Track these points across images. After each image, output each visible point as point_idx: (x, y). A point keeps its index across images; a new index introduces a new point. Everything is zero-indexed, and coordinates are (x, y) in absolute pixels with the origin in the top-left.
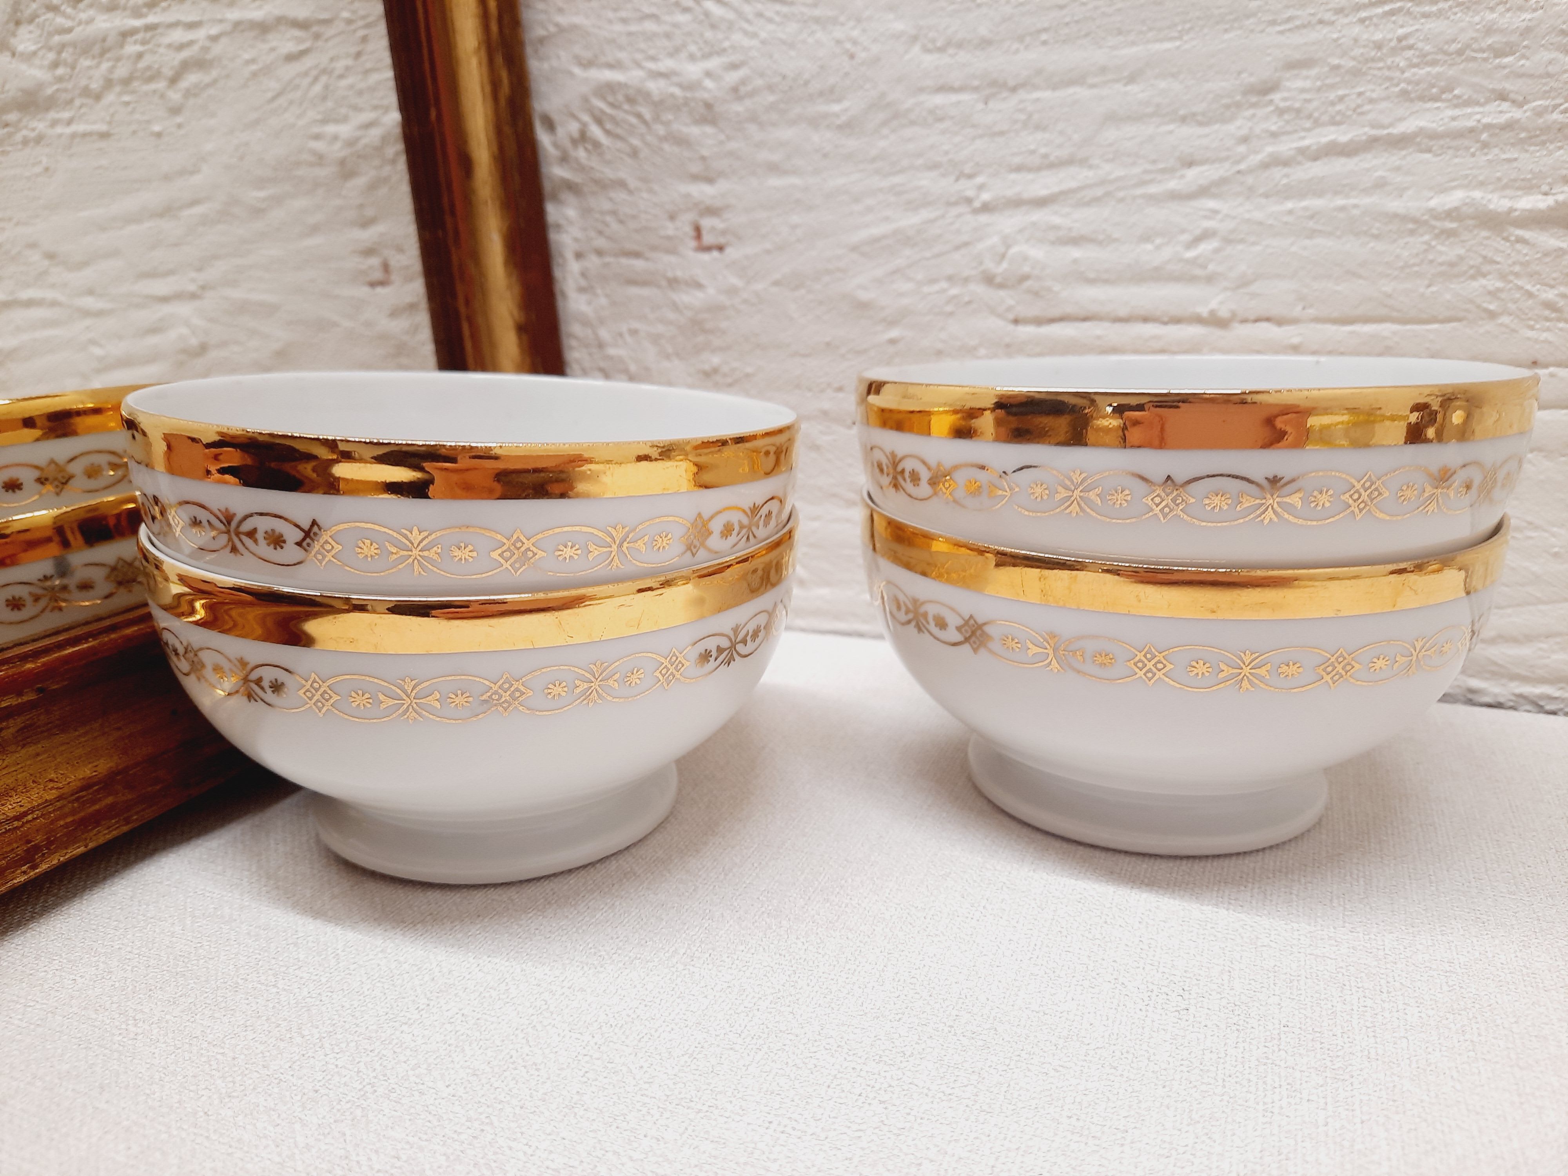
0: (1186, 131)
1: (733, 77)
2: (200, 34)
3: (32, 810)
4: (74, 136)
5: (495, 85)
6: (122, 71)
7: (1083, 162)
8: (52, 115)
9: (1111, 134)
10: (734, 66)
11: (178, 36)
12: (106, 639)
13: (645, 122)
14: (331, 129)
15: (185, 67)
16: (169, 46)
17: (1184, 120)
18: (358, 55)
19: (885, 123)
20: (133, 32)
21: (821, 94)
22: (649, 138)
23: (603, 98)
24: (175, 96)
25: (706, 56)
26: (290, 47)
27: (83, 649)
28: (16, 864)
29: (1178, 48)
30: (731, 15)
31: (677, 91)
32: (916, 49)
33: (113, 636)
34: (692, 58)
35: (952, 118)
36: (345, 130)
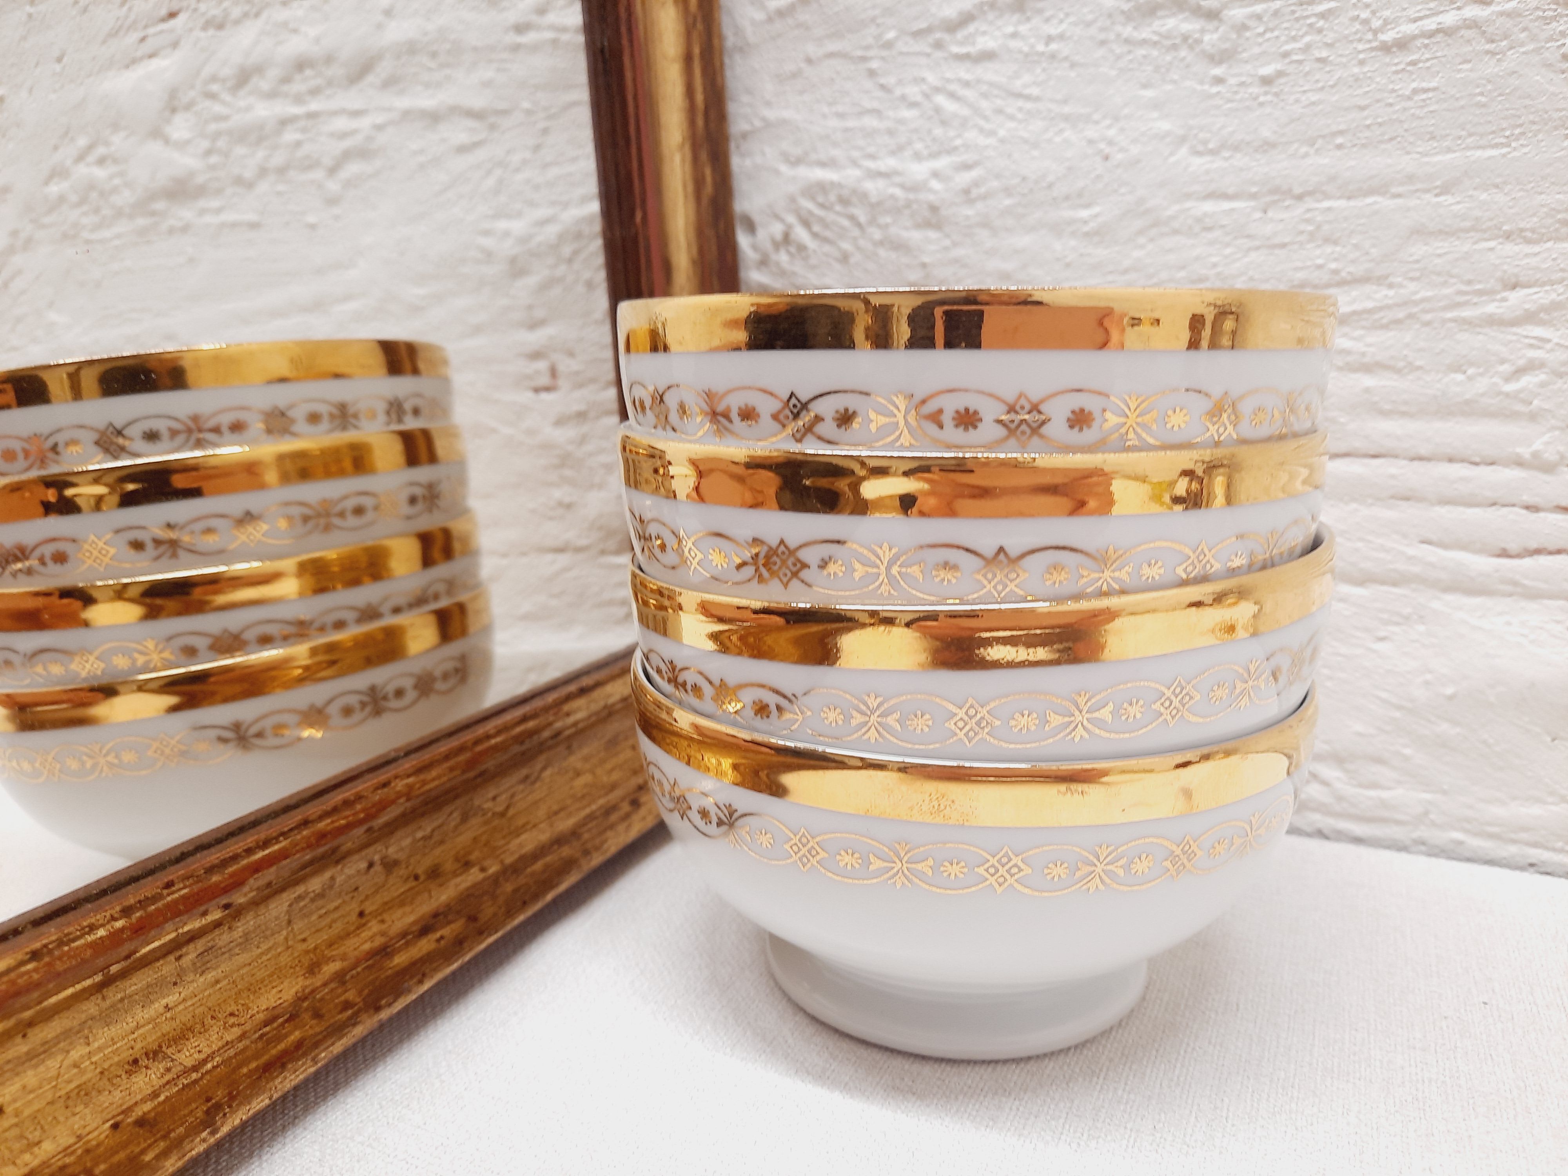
0: (1510, 248)
1: (964, 178)
2: (365, 123)
3: (210, 1057)
4: (223, 225)
5: (698, 183)
6: (278, 159)
7: (1381, 280)
8: (202, 203)
9: (1418, 250)
10: (967, 167)
11: (341, 124)
12: (299, 837)
13: (859, 225)
14: (502, 225)
15: (347, 156)
16: (331, 134)
17: (1508, 236)
18: (537, 148)
19: (1141, 232)
20: (293, 119)
21: (1067, 198)
22: (862, 242)
23: (813, 198)
24: (333, 186)
25: (934, 156)
26: (463, 138)
27: (275, 851)
28: (193, 1131)
29: (1504, 155)
30: (965, 112)
31: (898, 192)
32: (1184, 151)
33: (305, 833)
34: (918, 157)
35: (1223, 226)
36: (518, 226)
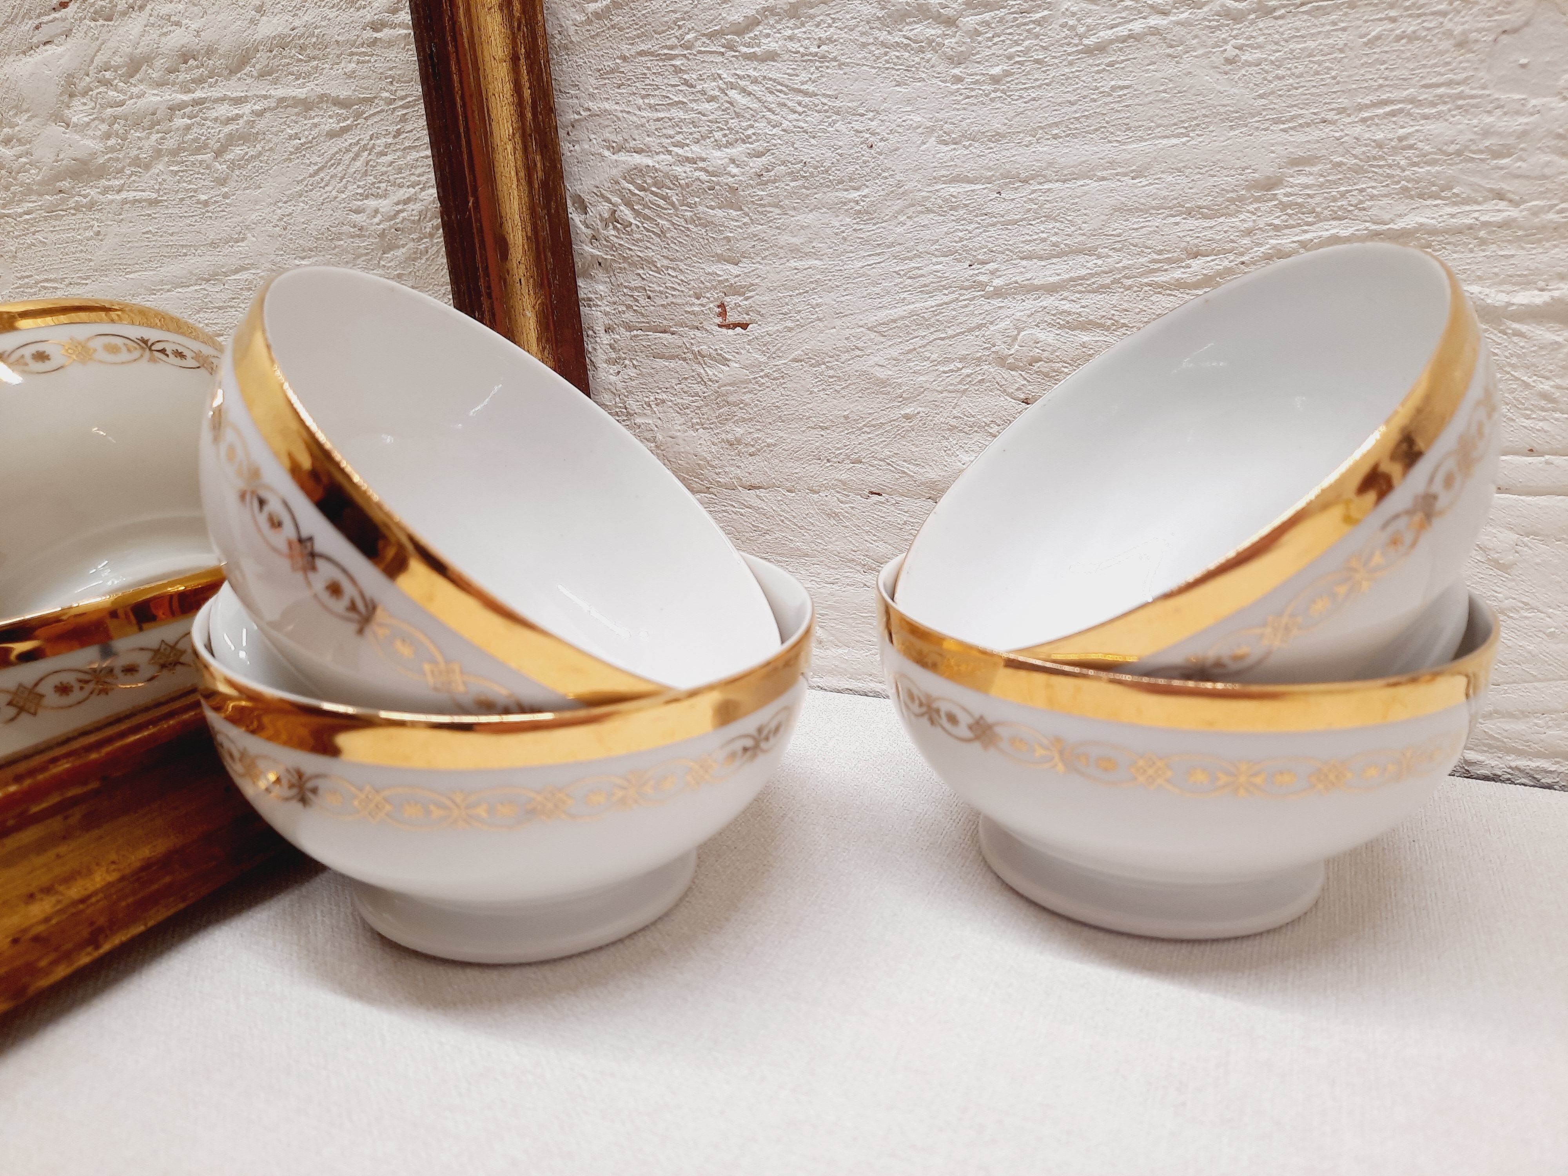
0: (1192, 223)
1: (758, 163)
2: (246, 109)
4: (125, 202)
5: (529, 170)
6: (171, 143)
7: (1091, 252)
8: (104, 182)
9: (1118, 225)
10: (759, 154)
11: (223, 110)
13: (673, 204)
14: (372, 203)
15: (231, 140)
16: (216, 120)
17: (1189, 213)
18: (398, 133)
19: (901, 212)
20: (182, 106)
21: (841, 182)
22: (675, 219)
23: (632, 182)
24: (220, 167)
25: (729, 144)
26: (332, 124)
29: (1184, 144)
30: (756, 105)
31: (703, 176)
32: (932, 140)
34: (718, 144)
35: (966, 205)
36: (385, 205)
